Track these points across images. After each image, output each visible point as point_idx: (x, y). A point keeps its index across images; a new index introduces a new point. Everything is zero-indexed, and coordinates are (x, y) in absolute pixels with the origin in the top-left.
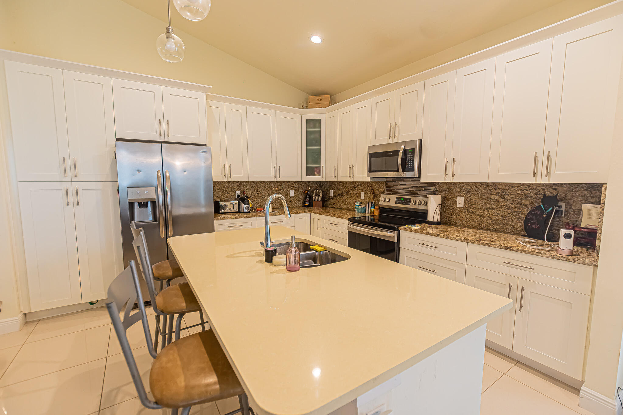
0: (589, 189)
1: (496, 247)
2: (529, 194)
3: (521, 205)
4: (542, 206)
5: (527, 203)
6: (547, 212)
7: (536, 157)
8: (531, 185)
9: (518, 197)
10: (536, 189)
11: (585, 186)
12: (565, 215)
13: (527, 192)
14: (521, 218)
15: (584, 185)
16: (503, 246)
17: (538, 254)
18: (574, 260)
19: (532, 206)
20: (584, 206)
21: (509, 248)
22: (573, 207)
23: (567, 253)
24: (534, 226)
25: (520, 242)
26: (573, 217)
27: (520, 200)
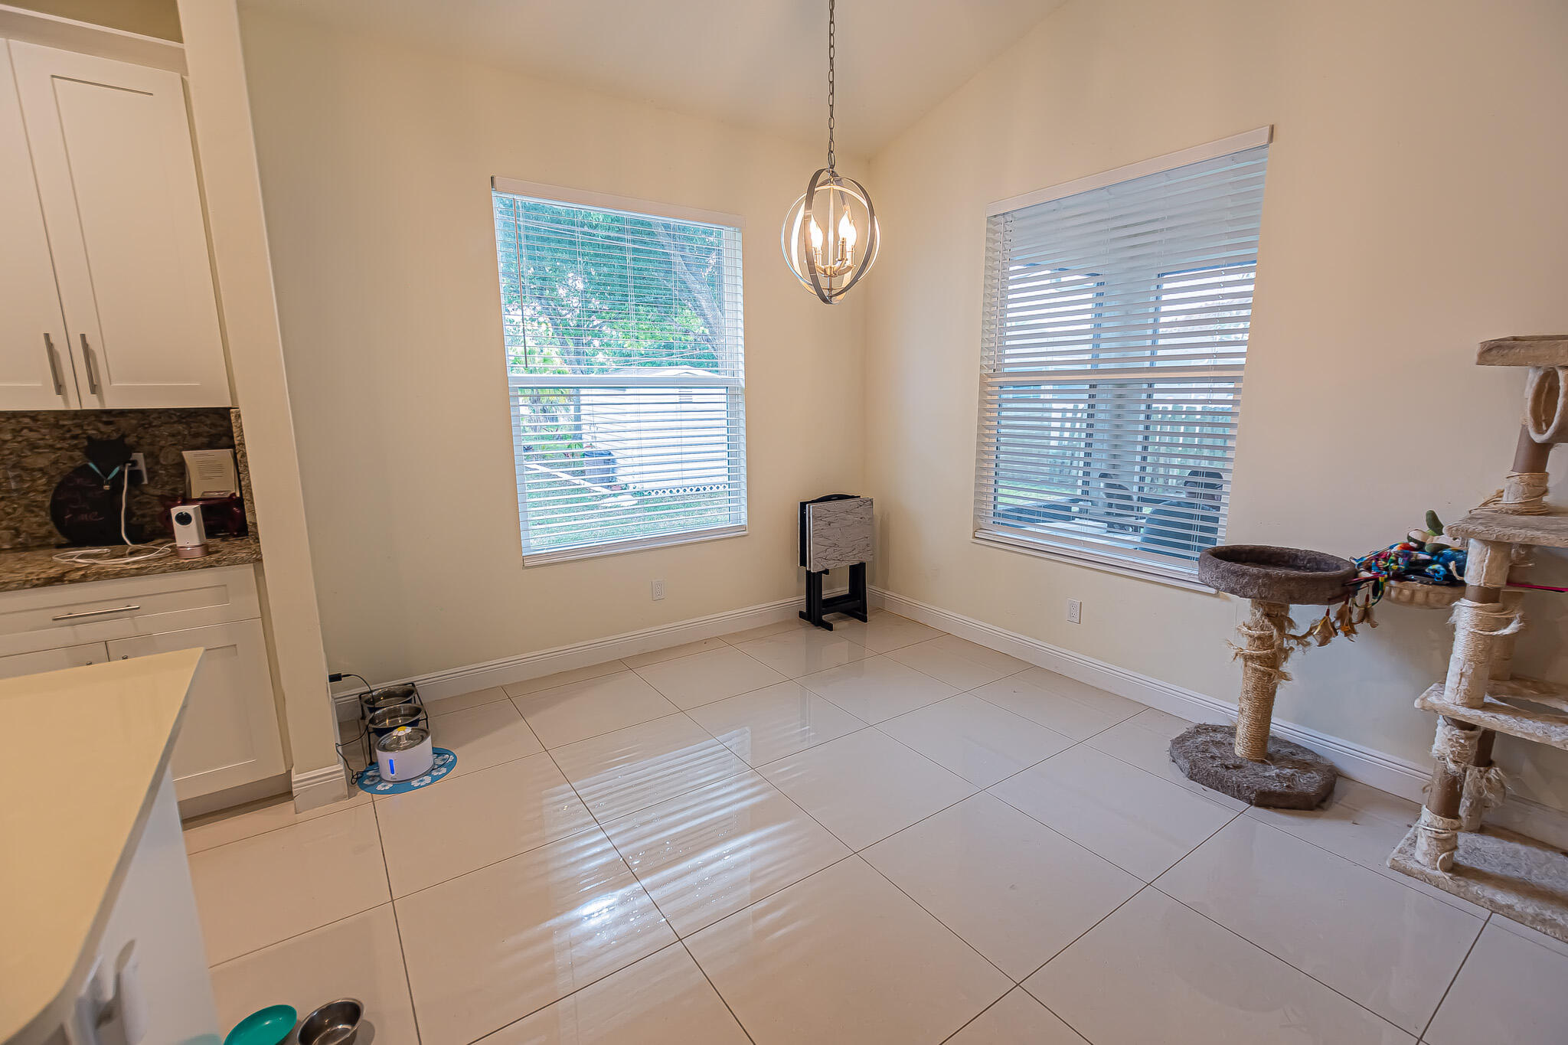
0: (184, 421)
1: (15, 589)
2: (42, 439)
3: (25, 469)
4: (92, 465)
5: (42, 462)
6: (109, 478)
7: (50, 346)
8: (40, 417)
9: (8, 449)
10: (57, 426)
11: (175, 415)
12: (150, 479)
13: (33, 435)
14: (35, 504)
15: (173, 412)
16: (38, 579)
17: (140, 572)
18: (218, 561)
19: (58, 468)
20: (185, 454)
21: (59, 580)
22: (162, 461)
23: (198, 552)
24: (84, 517)
25: (74, 559)
26: (168, 482)
27: (19, 456)
